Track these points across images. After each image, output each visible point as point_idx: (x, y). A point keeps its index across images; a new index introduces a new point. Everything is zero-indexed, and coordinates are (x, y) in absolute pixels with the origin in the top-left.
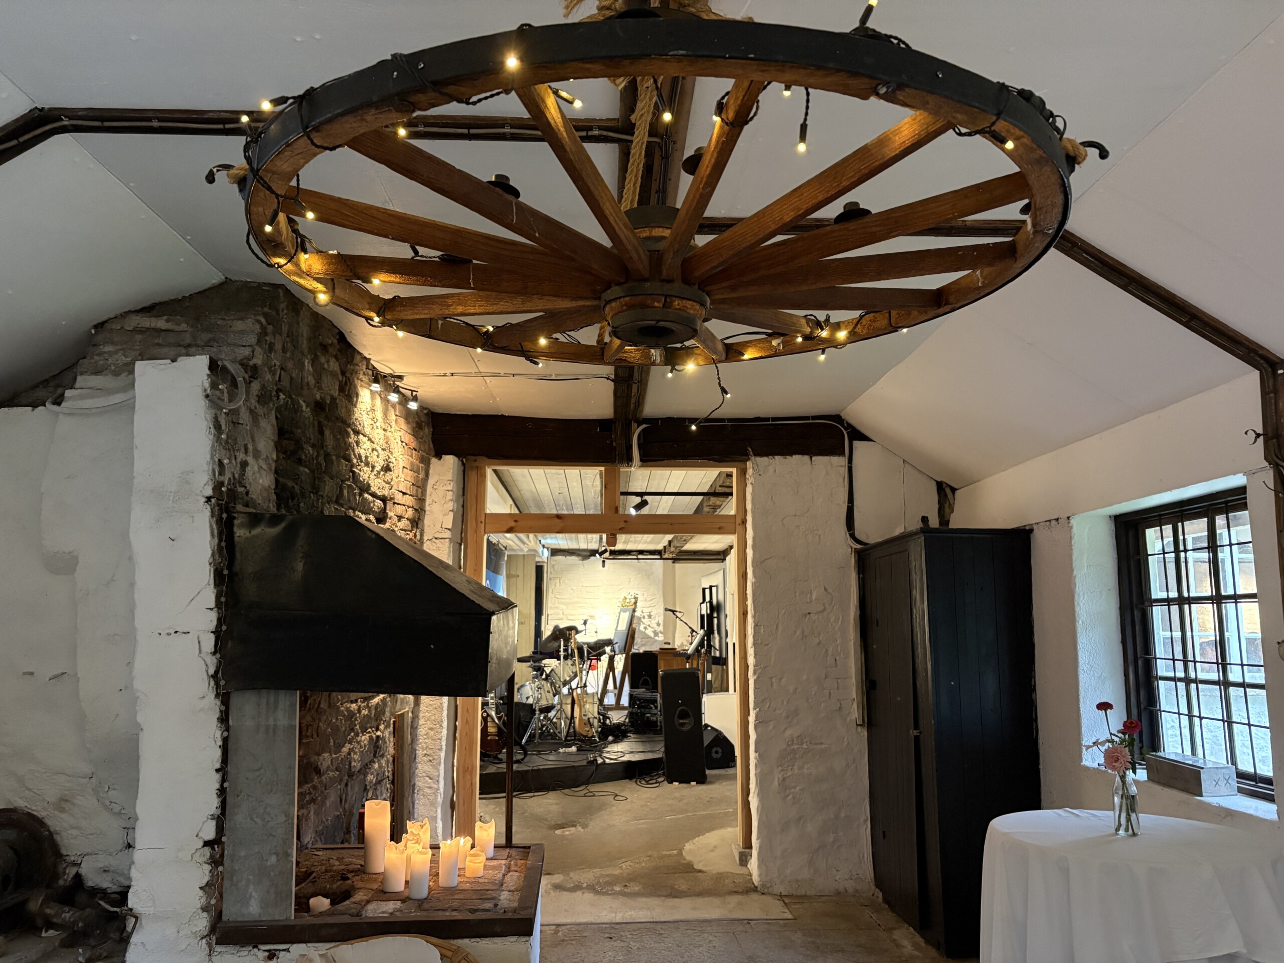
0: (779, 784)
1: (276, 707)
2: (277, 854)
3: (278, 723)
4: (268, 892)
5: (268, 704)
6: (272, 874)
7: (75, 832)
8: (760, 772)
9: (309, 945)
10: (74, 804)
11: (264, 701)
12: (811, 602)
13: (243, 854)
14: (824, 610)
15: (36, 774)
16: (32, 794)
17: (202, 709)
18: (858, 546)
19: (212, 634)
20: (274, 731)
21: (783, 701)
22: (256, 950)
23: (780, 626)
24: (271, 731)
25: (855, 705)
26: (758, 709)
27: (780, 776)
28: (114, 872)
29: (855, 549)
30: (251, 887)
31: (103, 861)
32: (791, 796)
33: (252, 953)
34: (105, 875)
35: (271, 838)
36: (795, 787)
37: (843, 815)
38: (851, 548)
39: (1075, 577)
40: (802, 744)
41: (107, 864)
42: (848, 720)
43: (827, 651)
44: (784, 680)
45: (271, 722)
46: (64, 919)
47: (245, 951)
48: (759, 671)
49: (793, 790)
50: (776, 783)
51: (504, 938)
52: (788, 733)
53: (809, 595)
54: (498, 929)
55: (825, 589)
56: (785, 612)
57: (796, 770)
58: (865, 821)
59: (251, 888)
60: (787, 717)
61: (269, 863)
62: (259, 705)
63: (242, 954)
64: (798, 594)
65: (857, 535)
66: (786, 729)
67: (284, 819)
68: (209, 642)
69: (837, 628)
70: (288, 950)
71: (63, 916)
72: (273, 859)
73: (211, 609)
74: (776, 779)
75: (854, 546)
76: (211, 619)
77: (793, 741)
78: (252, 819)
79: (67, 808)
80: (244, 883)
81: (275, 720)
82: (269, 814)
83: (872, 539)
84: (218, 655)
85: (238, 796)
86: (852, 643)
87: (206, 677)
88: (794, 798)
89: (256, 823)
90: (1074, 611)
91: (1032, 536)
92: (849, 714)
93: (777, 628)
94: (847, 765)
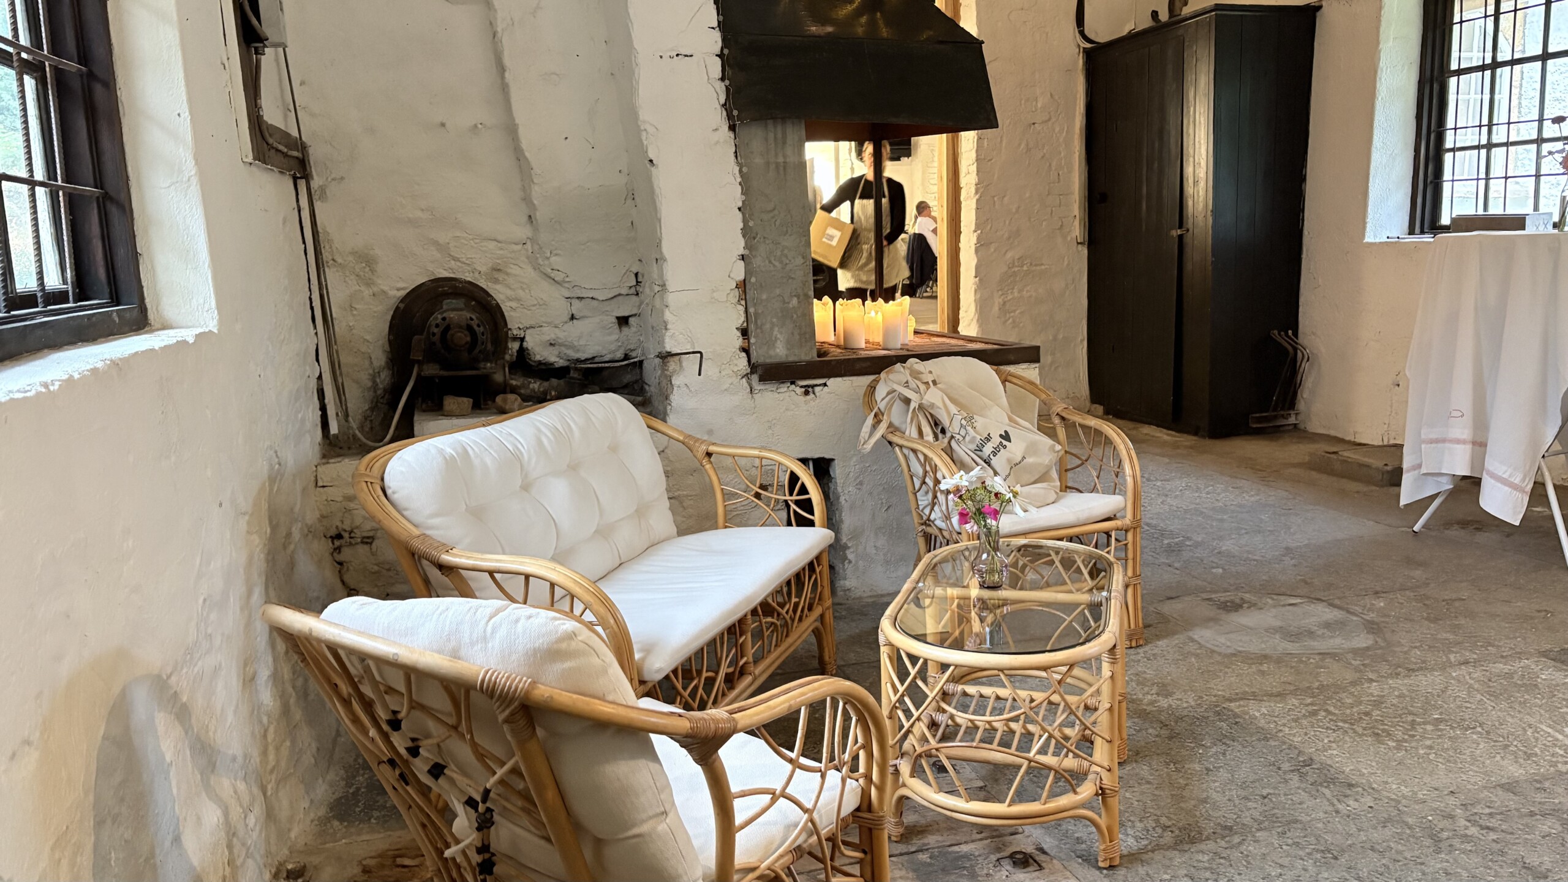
0: (1000, 309)
1: (784, 143)
2: (798, 296)
3: (788, 160)
4: (793, 334)
5: (775, 138)
6: (795, 316)
7: (514, 304)
8: (981, 297)
9: (845, 378)
10: (507, 274)
11: (771, 135)
12: (1036, 110)
13: (764, 297)
14: (1049, 119)
15: (463, 241)
16: (460, 264)
17: (717, 142)
18: (1088, 45)
19: (718, 58)
20: (785, 168)
21: (1005, 221)
22: (793, 386)
23: (1004, 138)
24: (782, 168)
25: (1077, 223)
26: (979, 232)
27: (1001, 300)
28: (561, 345)
29: (1084, 48)
30: (776, 329)
31: (549, 334)
32: (1011, 320)
33: (790, 389)
34: (551, 348)
35: (790, 281)
36: (1014, 311)
37: (1061, 336)
38: (1079, 46)
39: (1380, 52)
40: (1022, 266)
41: (553, 336)
42: (1069, 239)
43: (1050, 165)
44: (1006, 199)
45: (781, 160)
46: (533, 390)
47: (784, 388)
48: (982, 190)
49: (1012, 314)
50: (996, 308)
51: (1016, 366)
52: (1009, 255)
53: (1034, 103)
54: (1012, 357)
55: (1051, 95)
56: (1010, 123)
57: (1016, 294)
58: (1082, 341)
59: (776, 331)
60: (1009, 238)
61: (791, 306)
62: (766, 140)
63: (782, 390)
64: (1023, 102)
65: (1086, 32)
66: (1007, 251)
67: (802, 261)
68: (716, 66)
69: (1061, 140)
70: (825, 385)
71: (531, 386)
72: (795, 301)
73: (713, 28)
74: (997, 304)
75: (1082, 45)
76: (715, 41)
77: (1014, 263)
78: (770, 262)
79: (501, 279)
80: (768, 326)
81: (785, 156)
82: (786, 256)
83: (1103, 38)
84: (727, 82)
85: (754, 238)
86: (1077, 154)
87: (719, 107)
88: (1014, 322)
89: (774, 266)
90: (1375, 87)
91: (1318, 14)
92: (1070, 231)
93: (1001, 141)
94: (1067, 285)
